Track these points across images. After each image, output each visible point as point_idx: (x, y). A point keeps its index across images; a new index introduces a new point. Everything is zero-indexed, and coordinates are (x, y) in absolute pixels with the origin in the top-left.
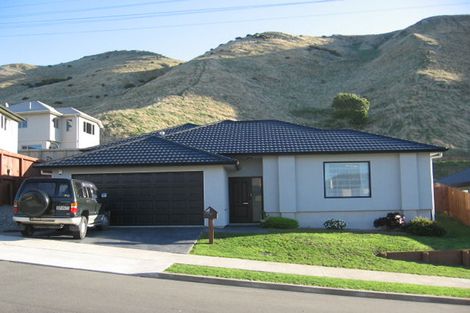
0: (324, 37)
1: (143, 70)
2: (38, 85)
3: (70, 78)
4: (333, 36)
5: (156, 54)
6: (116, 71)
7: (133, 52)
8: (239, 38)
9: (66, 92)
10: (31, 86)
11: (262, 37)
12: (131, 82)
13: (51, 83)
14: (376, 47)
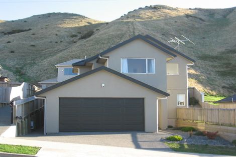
0: (190, 9)
1: (77, 25)
2: (9, 33)
3: (30, 29)
4: (196, 9)
5: (81, 16)
6: (60, 26)
7: (66, 14)
8: (141, 8)
9: (31, 38)
10: (5, 34)
11: (155, 8)
12: (74, 34)
13: (18, 32)
14: (225, 17)
